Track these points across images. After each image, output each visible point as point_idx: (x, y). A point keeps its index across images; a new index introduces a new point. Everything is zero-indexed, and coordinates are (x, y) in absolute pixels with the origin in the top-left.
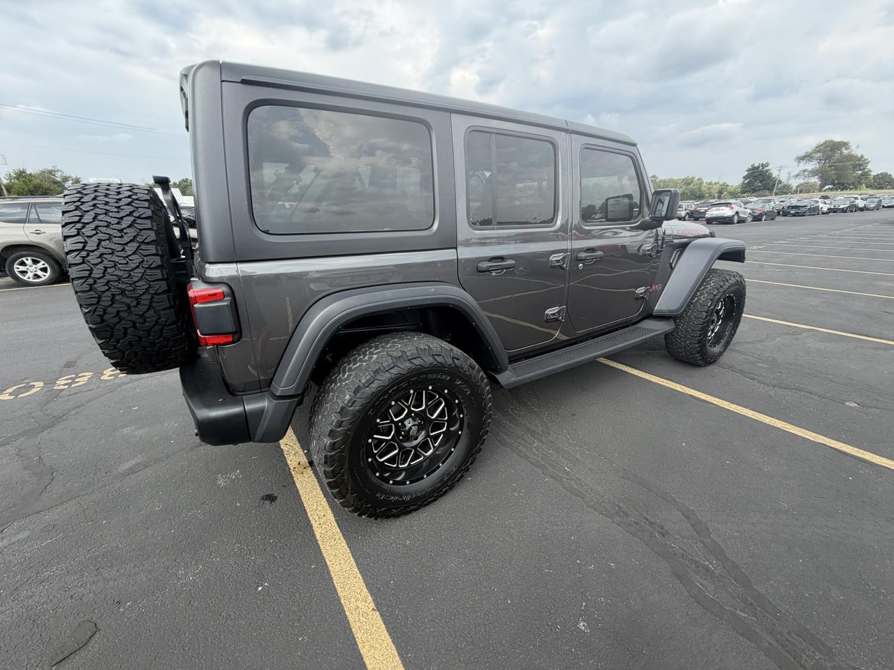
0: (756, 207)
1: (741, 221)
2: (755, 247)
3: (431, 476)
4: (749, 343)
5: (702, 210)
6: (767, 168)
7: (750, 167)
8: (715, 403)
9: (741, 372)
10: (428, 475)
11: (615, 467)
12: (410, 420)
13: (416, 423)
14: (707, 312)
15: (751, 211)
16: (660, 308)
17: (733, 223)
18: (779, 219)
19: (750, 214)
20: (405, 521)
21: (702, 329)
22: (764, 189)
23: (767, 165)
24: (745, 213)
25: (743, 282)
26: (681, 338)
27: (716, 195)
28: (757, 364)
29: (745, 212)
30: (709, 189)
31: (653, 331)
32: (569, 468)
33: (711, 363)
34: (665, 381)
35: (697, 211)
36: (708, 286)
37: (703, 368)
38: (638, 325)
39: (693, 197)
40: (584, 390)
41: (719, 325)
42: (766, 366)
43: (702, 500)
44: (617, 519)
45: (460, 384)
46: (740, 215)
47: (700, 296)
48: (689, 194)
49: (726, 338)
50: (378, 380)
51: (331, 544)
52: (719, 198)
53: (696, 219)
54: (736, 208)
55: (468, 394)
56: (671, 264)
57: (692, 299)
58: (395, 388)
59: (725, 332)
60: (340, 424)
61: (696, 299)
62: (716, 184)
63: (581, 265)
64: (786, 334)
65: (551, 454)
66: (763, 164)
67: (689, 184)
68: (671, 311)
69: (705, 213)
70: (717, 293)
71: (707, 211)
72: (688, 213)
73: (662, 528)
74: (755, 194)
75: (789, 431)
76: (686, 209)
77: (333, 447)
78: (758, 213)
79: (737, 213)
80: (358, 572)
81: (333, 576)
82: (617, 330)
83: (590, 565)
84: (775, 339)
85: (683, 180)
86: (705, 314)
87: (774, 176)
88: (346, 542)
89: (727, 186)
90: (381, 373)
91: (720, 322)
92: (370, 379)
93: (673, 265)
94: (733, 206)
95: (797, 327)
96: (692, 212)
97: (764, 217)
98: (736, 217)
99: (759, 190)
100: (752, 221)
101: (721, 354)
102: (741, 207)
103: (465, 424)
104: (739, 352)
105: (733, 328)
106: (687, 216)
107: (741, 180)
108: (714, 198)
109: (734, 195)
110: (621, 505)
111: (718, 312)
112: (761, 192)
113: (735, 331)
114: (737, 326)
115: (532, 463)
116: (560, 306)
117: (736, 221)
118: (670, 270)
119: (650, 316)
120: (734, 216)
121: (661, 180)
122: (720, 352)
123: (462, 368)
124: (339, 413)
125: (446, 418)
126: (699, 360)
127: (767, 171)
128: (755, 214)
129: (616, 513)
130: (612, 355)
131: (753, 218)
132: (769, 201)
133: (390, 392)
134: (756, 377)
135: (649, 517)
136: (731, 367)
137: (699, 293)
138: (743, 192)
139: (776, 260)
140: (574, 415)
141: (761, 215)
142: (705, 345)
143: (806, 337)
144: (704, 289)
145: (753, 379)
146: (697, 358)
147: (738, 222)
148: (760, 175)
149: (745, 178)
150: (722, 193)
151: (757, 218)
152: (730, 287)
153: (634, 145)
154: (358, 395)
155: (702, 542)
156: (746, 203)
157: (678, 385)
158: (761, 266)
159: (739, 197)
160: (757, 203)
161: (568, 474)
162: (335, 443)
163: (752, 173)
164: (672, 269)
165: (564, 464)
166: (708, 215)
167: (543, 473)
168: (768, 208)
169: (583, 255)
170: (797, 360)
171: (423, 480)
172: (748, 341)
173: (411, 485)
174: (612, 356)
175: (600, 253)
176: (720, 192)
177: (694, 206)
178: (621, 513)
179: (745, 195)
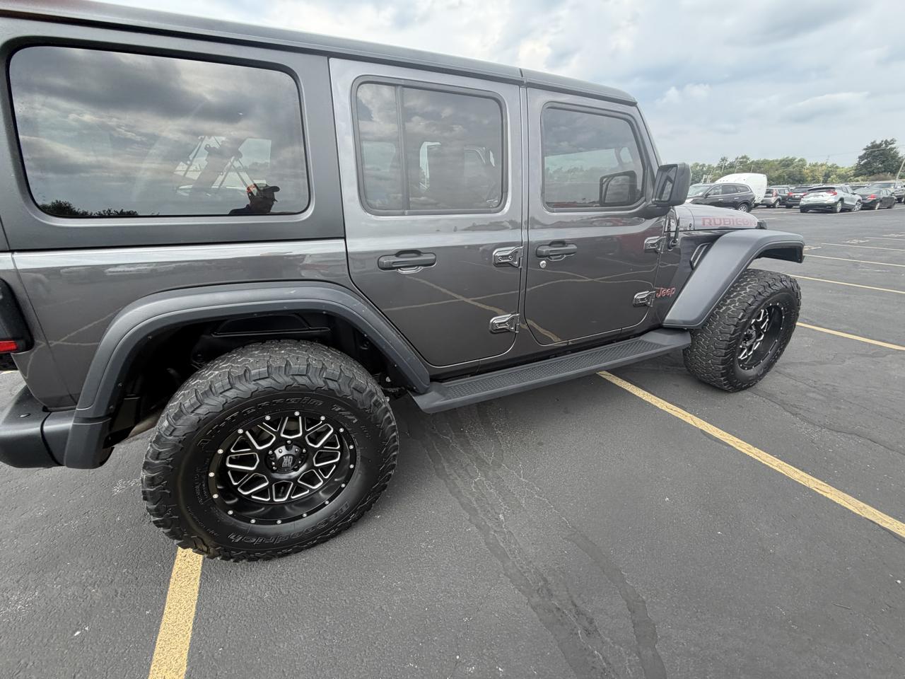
0: (869, 193)
1: (846, 209)
2: (856, 241)
3: (314, 515)
4: (806, 364)
5: (797, 196)
6: (893, 146)
7: (870, 145)
8: (732, 444)
9: (783, 404)
10: (309, 514)
11: (563, 522)
12: (283, 448)
13: (292, 452)
14: (736, 326)
15: (860, 198)
16: (672, 318)
17: (836, 212)
18: (898, 207)
19: (859, 201)
20: (277, 565)
21: (729, 347)
22: (885, 171)
23: (893, 142)
24: (852, 200)
25: (796, 289)
26: (702, 355)
27: (821, 179)
28: (808, 394)
29: (852, 198)
30: (812, 171)
31: (661, 346)
32: (504, 516)
33: (741, 389)
34: (675, 408)
35: (791, 198)
36: (742, 292)
37: (732, 395)
38: (641, 338)
39: (791, 181)
40: (567, 412)
41: (761, 341)
42: (821, 398)
43: (663, 588)
44: (536, 599)
45: (340, 411)
46: (846, 202)
47: (730, 304)
48: (786, 177)
49: (768, 360)
50: (207, 404)
51: (183, 585)
52: (825, 182)
53: (789, 207)
54: (841, 194)
55: (354, 422)
56: (691, 263)
57: (719, 307)
58: (235, 414)
59: (767, 350)
60: (157, 456)
61: (724, 308)
62: (822, 165)
63: (544, 262)
64: (863, 355)
65: (491, 493)
66: (886, 142)
67: (788, 166)
68: (685, 322)
69: (799, 199)
70: (753, 303)
71: (802, 197)
72: (779, 200)
73: (591, 622)
74: (871, 177)
75: (825, 494)
76: (777, 195)
77: (151, 482)
78: (870, 199)
79: (842, 200)
80: (191, 628)
81: (161, 628)
82: (611, 342)
83: (471, 666)
84: (844, 361)
85: (781, 161)
86: (733, 328)
87: (900, 155)
88: (201, 584)
89: (837, 167)
90: (212, 396)
91: (762, 338)
92: (195, 403)
93: (695, 264)
94: (836, 191)
95: (881, 346)
96: (784, 198)
97: (878, 204)
98: (839, 205)
99: (879, 173)
100: (862, 209)
101: (758, 378)
102: (848, 192)
103: (359, 457)
104: (789, 375)
105: (779, 347)
106: (778, 203)
107: (856, 161)
108: (819, 182)
109: (844, 178)
110: (550, 579)
111: (757, 325)
112: (882, 176)
113: (782, 350)
114: (785, 345)
115: (462, 505)
116: (512, 314)
117: (838, 210)
118: (690, 270)
119: (659, 327)
120: (836, 203)
121: (753, 162)
122: (757, 375)
123: (340, 392)
124: (154, 442)
125: (339, 447)
126: (725, 385)
127: (892, 149)
128: (866, 202)
129: (538, 590)
130: (616, 369)
131: (863, 206)
132: (889, 185)
133: (229, 418)
134: (801, 412)
135: (579, 603)
136: (770, 395)
137: (728, 301)
138: (855, 175)
139: (879, 257)
140: (541, 444)
141: (874, 202)
142: (732, 367)
143: (891, 362)
144: (735, 296)
145: (796, 414)
146: (721, 381)
147: (842, 211)
148: (881, 154)
149: (861, 158)
150: (828, 177)
151: (868, 206)
152: (772, 294)
153: (634, 104)
154: (180, 422)
155: (639, 654)
156: (854, 188)
157: (689, 415)
158: (856, 265)
159: (850, 181)
160: (872, 189)
161: (499, 524)
162: (153, 478)
163: (872, 152)
164: (693, 269)
165: (500, 509)
166: (802, 203)
167: (470, 520)
168: (884, 194)
169: (545, 250)
170: (868, 392)
171: (301, 520)
172: (805, 361)
173: (283, 525)
174: (618, 371)
175: (573, 247)
176: (827, 176)
177: (787, 192)
178: (545, 591)
179: (859, 178)
